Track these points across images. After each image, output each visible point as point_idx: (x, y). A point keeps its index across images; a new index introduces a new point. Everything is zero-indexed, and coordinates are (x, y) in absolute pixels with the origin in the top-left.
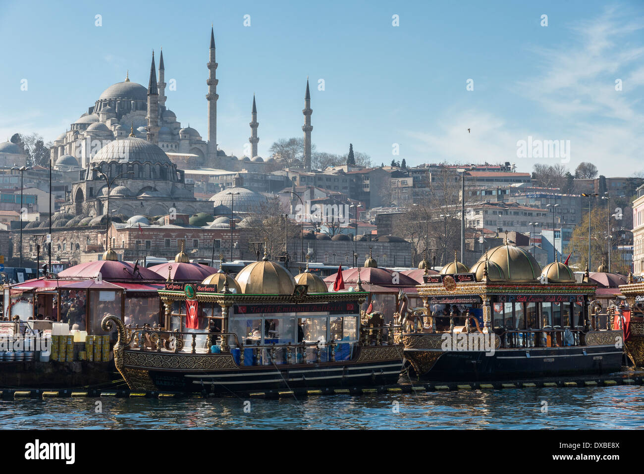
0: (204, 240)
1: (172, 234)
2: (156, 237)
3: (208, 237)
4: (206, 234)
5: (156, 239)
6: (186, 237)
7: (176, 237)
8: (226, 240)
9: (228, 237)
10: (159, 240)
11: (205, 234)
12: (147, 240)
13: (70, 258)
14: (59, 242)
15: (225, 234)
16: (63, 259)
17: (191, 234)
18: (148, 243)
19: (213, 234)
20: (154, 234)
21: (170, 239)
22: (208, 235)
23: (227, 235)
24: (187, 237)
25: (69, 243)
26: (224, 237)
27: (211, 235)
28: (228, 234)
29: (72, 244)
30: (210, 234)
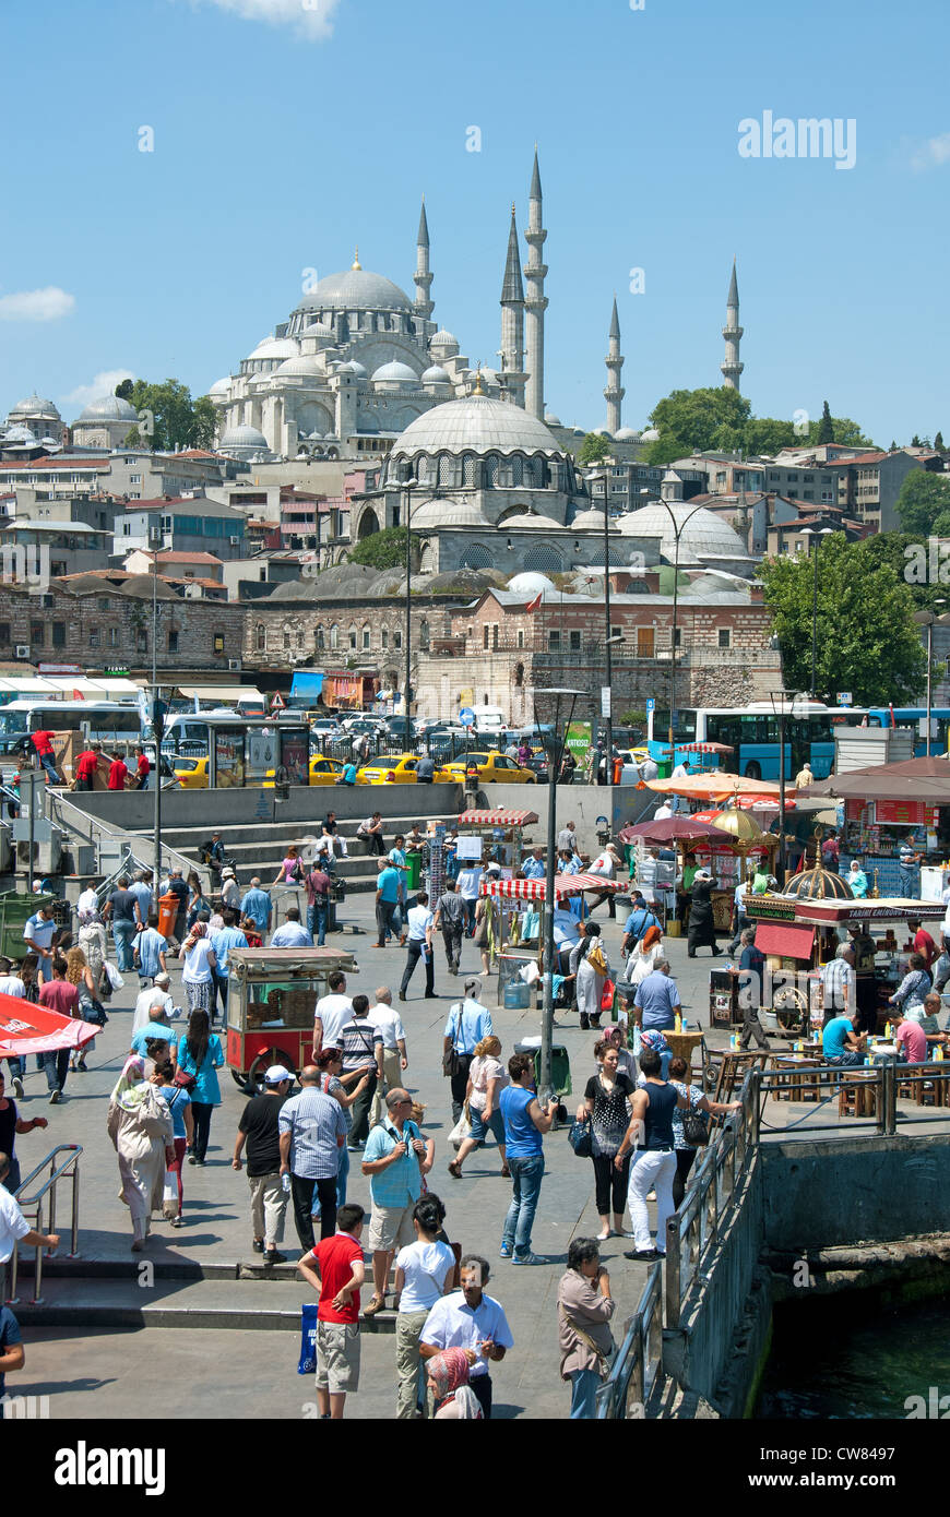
0: (694, 629)
1: (626, 616)
2: (592, 622)
3: (704, 622)
4: (700, 616)
5: (592, 627)
6: (655, 622)
7: (636, 622)
8: (742, 629)
9: (746, 622)
10: (597, 629)
11: (696, 617)
12: (573, 630)
13: (380, 665)
14: (353, 629)
15: (741, 616)
16: (363, 666)
17: (667, 617)
18: (575, 636)
19: (713, 616)
20: (587, 617)
21: (622, 626)
22: (703, 619)
23: (744, 619)
24: (658, 623)
25: (377, 631)
26: (738, 622)
27: (710, 619)
28: (748, 617)
29: (385, 634)
30: (707, 616)
